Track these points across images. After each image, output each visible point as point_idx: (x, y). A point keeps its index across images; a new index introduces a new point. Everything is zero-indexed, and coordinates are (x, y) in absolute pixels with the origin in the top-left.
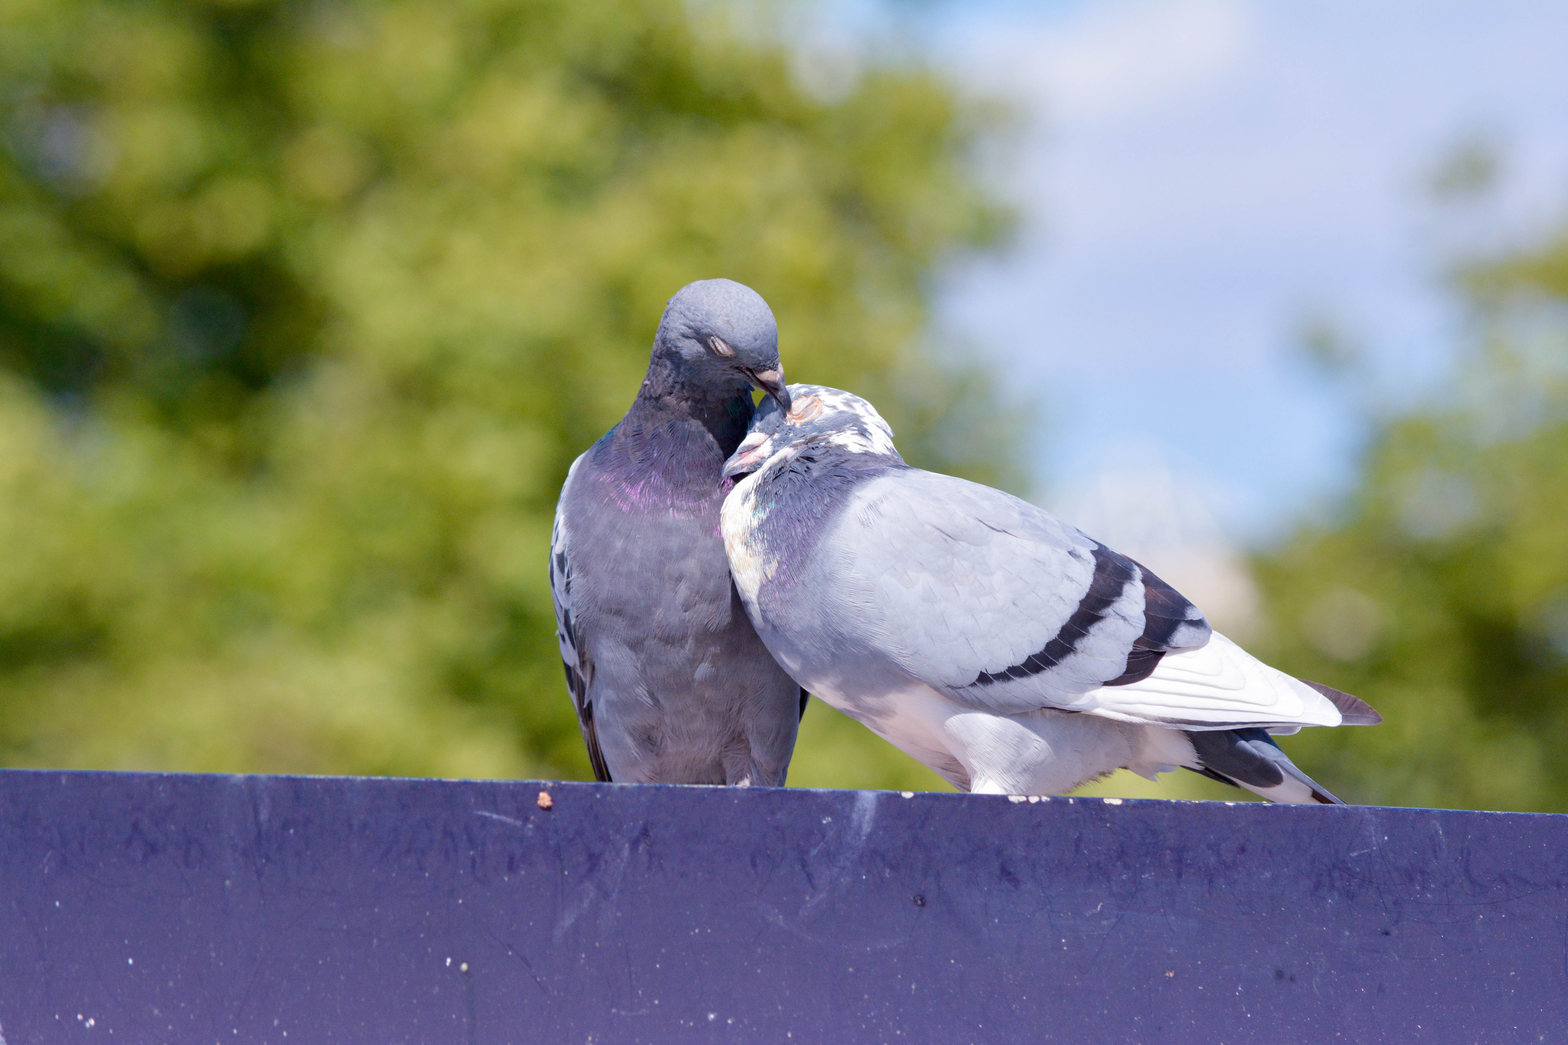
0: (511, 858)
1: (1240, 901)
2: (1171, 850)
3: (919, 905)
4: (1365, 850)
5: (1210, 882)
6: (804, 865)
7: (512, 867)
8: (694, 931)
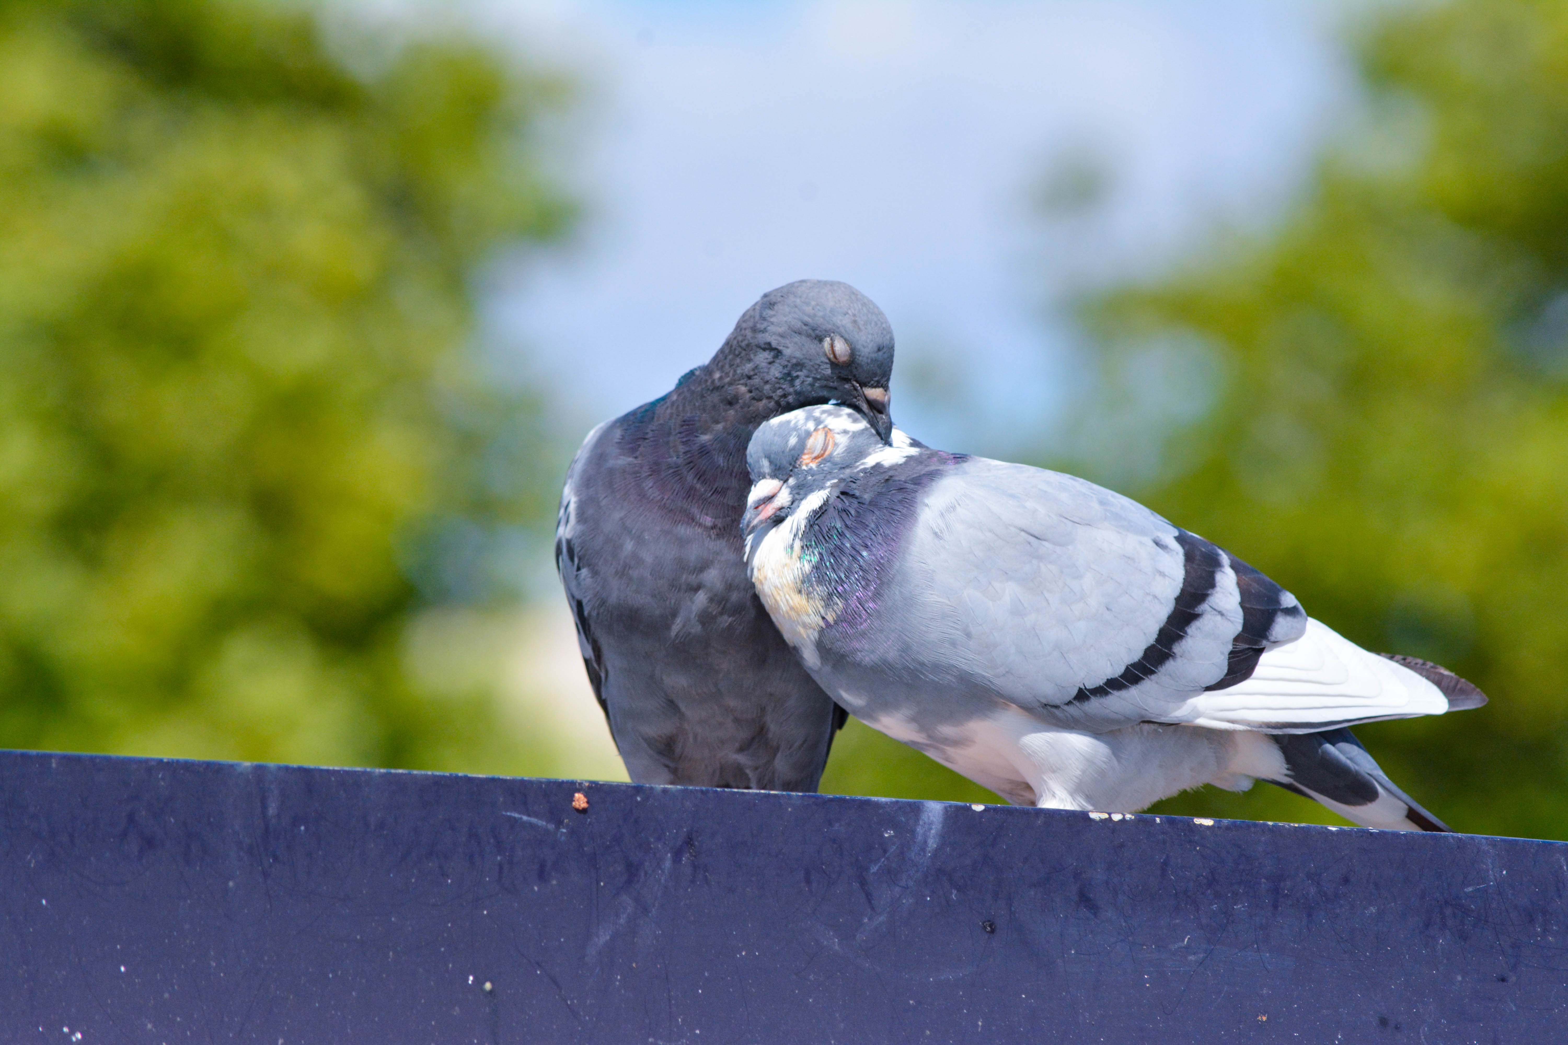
0: (542, 866)
1: (1342, 938)
2: (1266, 878)
3: (988, 932)
4: (1481, 885)
5: (1309, 915)
6: (863, 883)
7: (542, 875)
8: (740, 954)
